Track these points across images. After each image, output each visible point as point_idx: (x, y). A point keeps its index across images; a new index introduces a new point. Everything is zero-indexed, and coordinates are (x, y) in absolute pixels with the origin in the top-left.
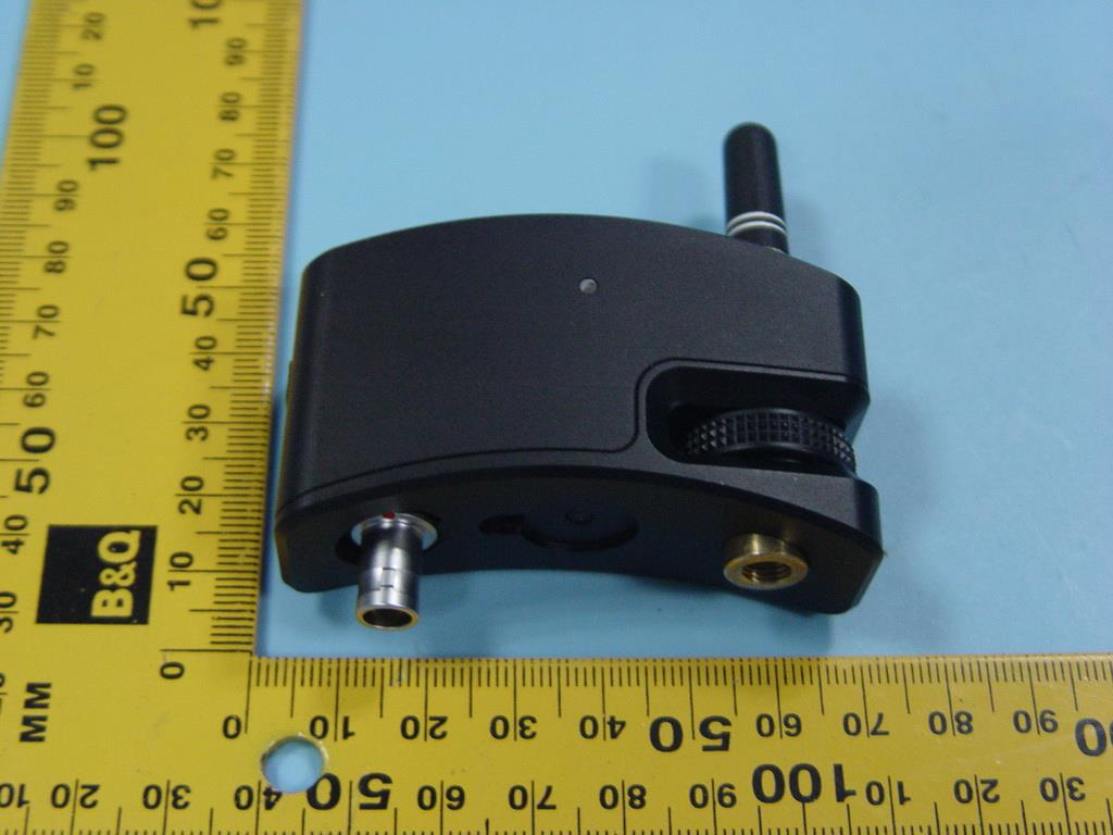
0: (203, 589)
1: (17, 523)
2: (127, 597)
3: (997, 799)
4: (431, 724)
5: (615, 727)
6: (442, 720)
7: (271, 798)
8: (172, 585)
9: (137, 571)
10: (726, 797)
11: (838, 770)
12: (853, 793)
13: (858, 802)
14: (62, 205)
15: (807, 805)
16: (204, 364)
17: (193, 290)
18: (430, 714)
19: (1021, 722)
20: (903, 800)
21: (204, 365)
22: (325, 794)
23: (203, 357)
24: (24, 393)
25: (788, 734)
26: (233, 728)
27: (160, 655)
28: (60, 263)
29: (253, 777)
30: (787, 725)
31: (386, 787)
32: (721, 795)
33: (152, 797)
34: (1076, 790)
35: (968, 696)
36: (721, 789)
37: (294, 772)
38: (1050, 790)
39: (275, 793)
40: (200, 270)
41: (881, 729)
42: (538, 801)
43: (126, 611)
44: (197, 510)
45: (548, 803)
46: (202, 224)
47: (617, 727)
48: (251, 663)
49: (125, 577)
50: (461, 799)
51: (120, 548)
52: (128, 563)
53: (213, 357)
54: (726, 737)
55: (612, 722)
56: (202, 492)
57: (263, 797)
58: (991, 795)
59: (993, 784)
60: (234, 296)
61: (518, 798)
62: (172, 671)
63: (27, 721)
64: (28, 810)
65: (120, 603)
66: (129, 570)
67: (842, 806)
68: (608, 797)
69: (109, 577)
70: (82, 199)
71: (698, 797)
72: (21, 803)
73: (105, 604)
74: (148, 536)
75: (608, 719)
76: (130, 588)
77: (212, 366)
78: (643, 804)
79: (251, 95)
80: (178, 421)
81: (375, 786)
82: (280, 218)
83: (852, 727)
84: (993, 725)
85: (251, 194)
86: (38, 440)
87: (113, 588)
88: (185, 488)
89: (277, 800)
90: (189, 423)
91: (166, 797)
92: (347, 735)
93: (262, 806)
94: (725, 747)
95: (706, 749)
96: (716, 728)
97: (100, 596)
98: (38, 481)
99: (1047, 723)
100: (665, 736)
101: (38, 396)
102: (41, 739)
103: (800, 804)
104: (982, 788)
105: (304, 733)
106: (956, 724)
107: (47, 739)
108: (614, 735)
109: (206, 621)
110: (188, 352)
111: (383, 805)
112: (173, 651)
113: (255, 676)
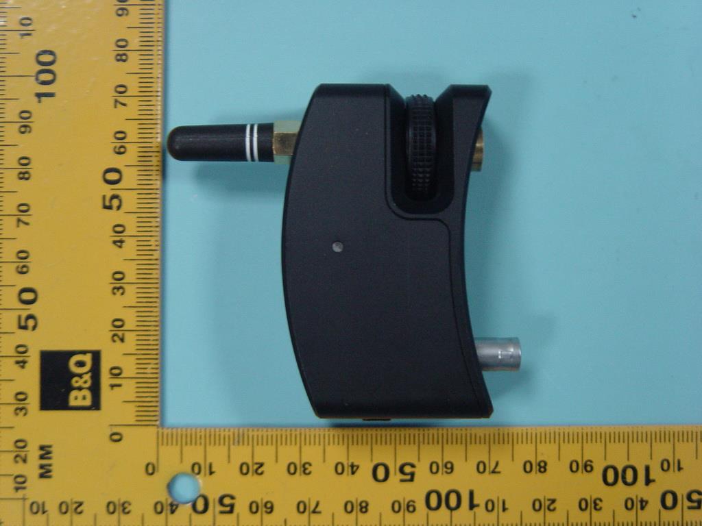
0: (129, 389)
1: (22, 350)
2: (88, 394)
3: (554, 509)
4: (256, 467)
6: (261, 465)
7: (173, 508)
8: (112, 386)
9: (92, 377)
10: (410, 507)
11: (471, 494)
12: (478, 506)
13: (480, 511)
14: (23, 129)
15: (453, 512)
16: (119, 243)
17: (108, 190)
18: (256, 461)
19: (574, 467)
20: (504, 509)
22: (201, 506)
23: (118, 239)
24: (16, 265)
25: (447, 473)
26: (151, 469)
27: (109, 428)
28: (27, 172)
29: (163, 497)
30: (446, 466)
31: (233, 501)
32: (408, 506)
33: (111, 507)
34: (598, 505)
35: (547, 452)
36: (409, 502)
37: (186, 489)
38: (583, 505)
39: (175, 505)
40: (112, 176)
41: (497, 470)
42: (312, 509)
43: (88, 402)
44: (122, 340)
45: (317, 510)
46: (110, 143)
47: (355, 468)
48: (158, 433)
49: (85, 382)
50: (272, 508)
51: (81, 364)
52: (87, 373)
53: (124, 238)
54: (412, 475)
55: (352, 466)
56: (124, 328)
57: (169, 507)
59: (553, 501)
60: (134, 196)
61: (302, 508)
62: (116, 438)
63: (42, 467)
64: (48, 515)
66: (87, 377)
67: (472, 512)
68: (349, 507)
69: (77, 382)
70: (35, 124)
71: (396, 507)
72: (44, 512)
73: (76, 398)
74: (96, 356)
75: (350, 464)
76: (89, 389)
77: (124, 245)
78: (367, 511)
80: (107, 283)
81: (227, 501)
83: (481, 469)
84: (558, 469)
85: (138, 119)
86: (28, 296)
87: (80, 389)
88: (114, 326)
89: (176, 508)
90: (113, 283)
91: (119, 508)
92: (211, 473)
93: (169, 512)
94: (412, 480)
96: (408, 469)
97: (74, 394)
98: (31, 323)
99: (588, 467)
100: (380, 474)
101: (24, 266)
102: (50, 477)
103: (450, 511)
104: (548, 503)
105: (189, 469)
106: (538, 467)
107: (53, 477)
108: (353, 473)
109: (132, 408)
110: (108, 235)
111: (231, 511)
112: (116, 425)
113: (161, 440)
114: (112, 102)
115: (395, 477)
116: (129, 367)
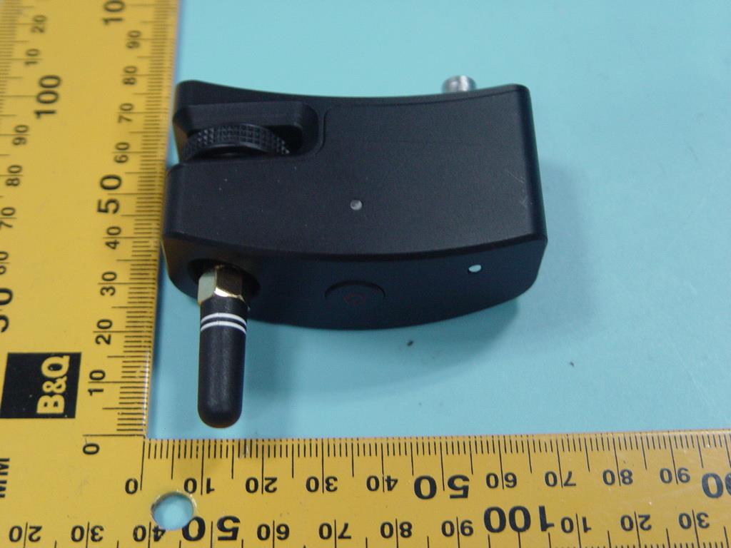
0: (112, 394)
2: (61, 400)
3: (650, 527)
4: (266, 483)
5: (391, 483)
6: (274, 480)
7: (158, 534)
8: (91, 392)
9: (67, 383)
10: (466, 529)
11: (542, 510)
12: (552, 525)
13: (556, 531)
14: (17, 141)
15: (521, 534)
17: (105, 196)
18: (265, 476)
19: (665, 476)
20: (586, 529)
21: (112, 245)
22: (195, 530)
23: (112, 240)
25: (508, 486)
26: (132, 487)
27: (84, 438)
28: (17, 179)
29: (146, 520)
30: (507, 480)
31: (236, 525)
32: (463, 528)
33: (78, 533)
34: (703, 521)
35: (629, 459)
36: (463, 524)
37: (174, 516)
38: (686, 521)
39: (160, 530)
40: (110, 183)
41: (571, 482)
42: (339, 533)
43: (60, 409)
44: (108, 342)
45: (346, 534)
46: (110, 153)
47: (392, 483)
48: (144, 443)
49: (59, 387)
50: (287, 533)
51: (56, 367)
52: (62, 377)
53: (118, 240)
54: (466, 489)
55: (389, 480)
56: (111, 329)
57: (152, 533)
58: (646, 525)
59: (647, 518)
60: (133, 200)
61: (325, 531)
62: (91, 449)
65: (56, 404)
66: (62, 382)
67: (545, 534)
68: (386, 530)
69: (48, 387)
70: (31, 137)
71: (447, 529)
73: (46, 405)
74: (75, 359)
75: (386, 478)
76: (63, 394)
77: (118, 246)
78: (410, 534)
79: (144, 67)
80: (96, 282)
81: (229, 524)
82: (162, 148)
83: (551, 481)
84: (646, 479)
85: (144, 132)
86: (1, 297)
87: (52, 394)
88: (100, 327)
89: (162, 534)
90: (102, 284)
91: (88, 534)
92: (209, 490)
93: (152, 539)
94: (465, 495)
95: (452, 497)
96: (459, 483)
97: (43, 400)
98: (1, 324)
99: (683, 476)
100: (424, 488)
101: (1, 267)
102: (2, 496)
103: (517, 533)
104: (640, 520)
105: (181, 490)
106: (621, 478)
107: (6, 496)
108: (390, 488)
109: (114, 415)
110: (102, 237)
111: (234, 538)
112: (91, 435)
113: (147, 452)
114: (116, 119)
115: (443, 493)
116: (114, 371)
